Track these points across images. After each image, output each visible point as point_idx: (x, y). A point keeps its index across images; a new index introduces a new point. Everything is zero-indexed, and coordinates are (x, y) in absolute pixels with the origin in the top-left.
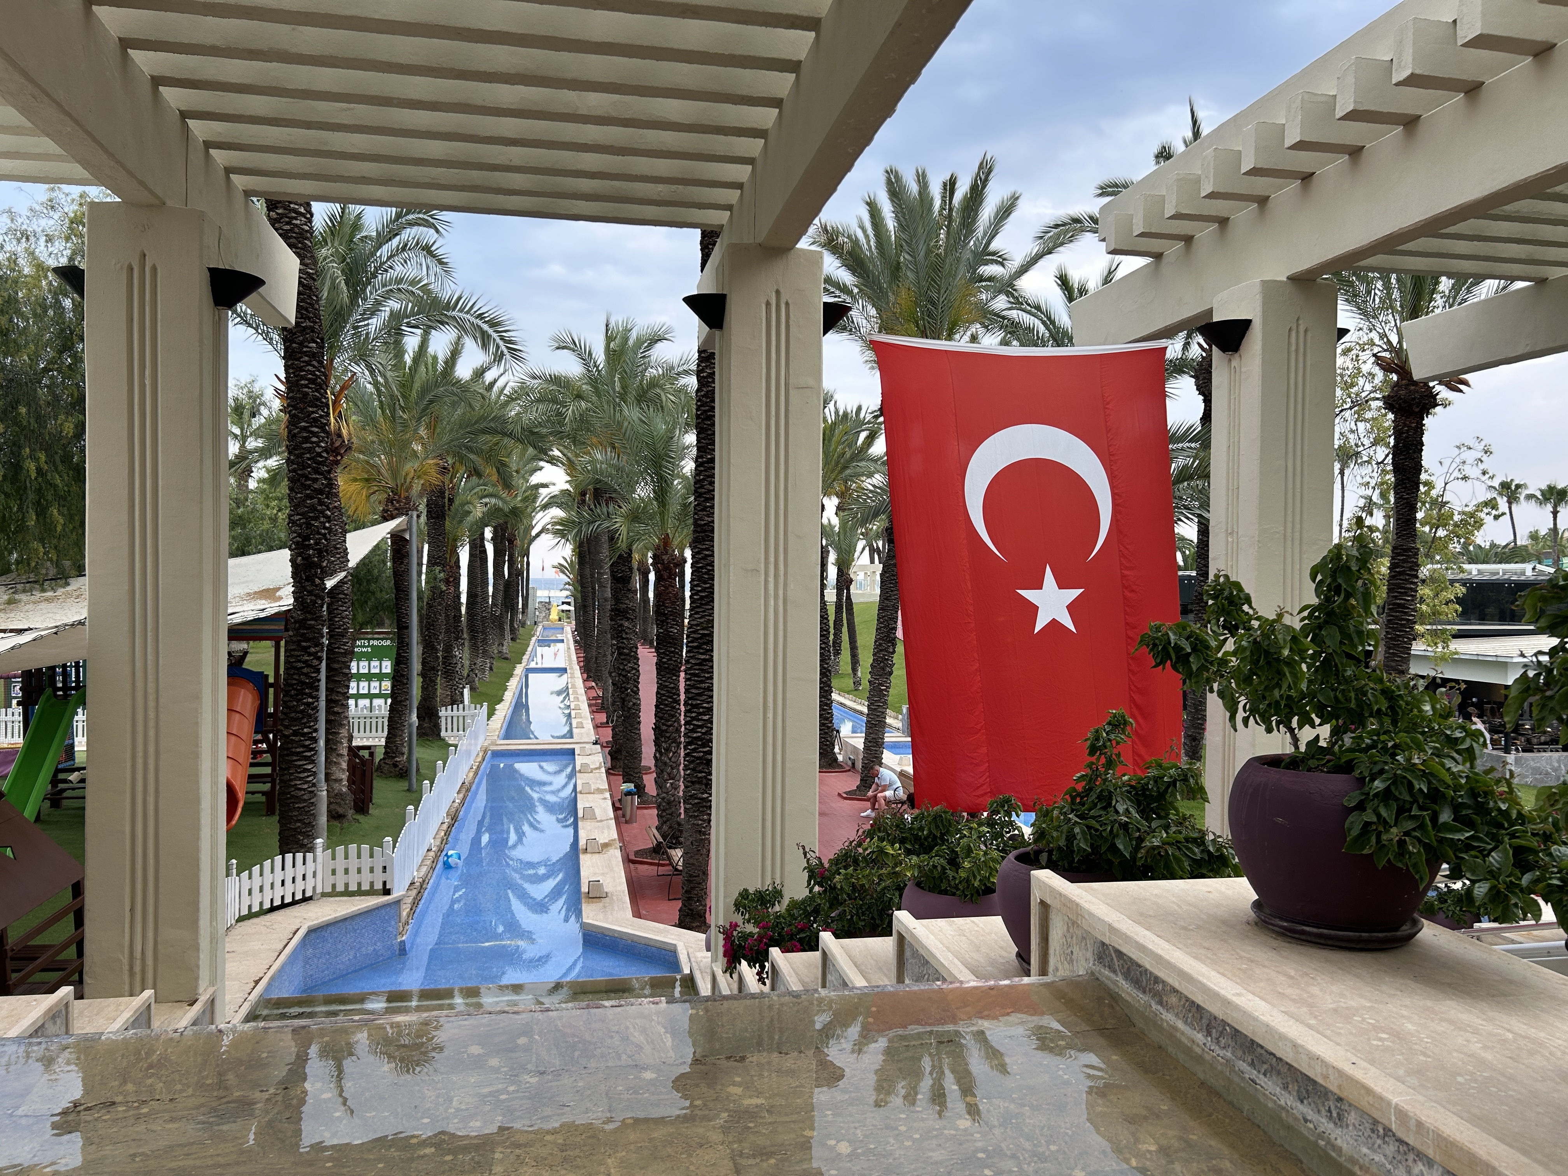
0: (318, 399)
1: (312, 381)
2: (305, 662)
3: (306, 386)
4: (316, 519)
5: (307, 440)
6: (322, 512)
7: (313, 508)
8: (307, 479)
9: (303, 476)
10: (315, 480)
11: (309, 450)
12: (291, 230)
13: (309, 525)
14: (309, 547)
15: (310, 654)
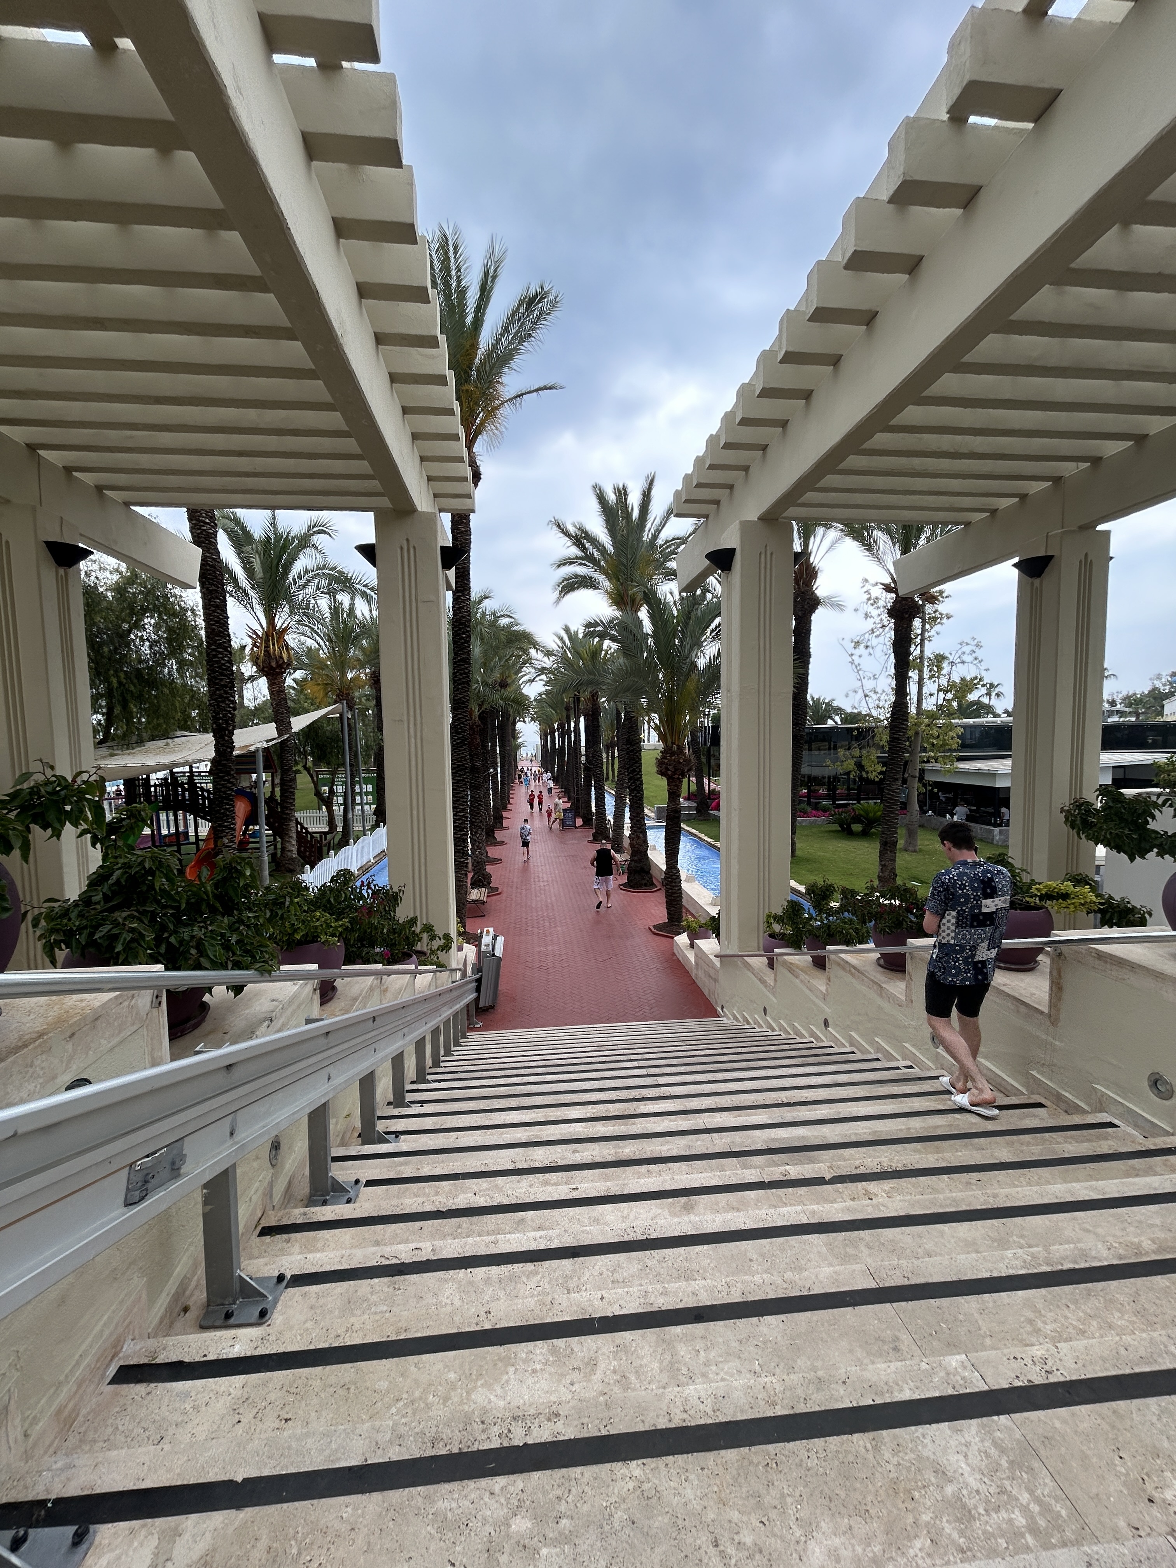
0: (221, 632)
1: (217, 622)
2: (222, 785)
3: (213, 625)
4: (223, 702)
5: (215, 656)
6: (227, 698)
7: (221, 696)
8: (217, 679)
9: (214, 677)
10: (222, 680)
11: (217, 662)
12: (201, 533)
13: (219, 706)
14: (220, 719)
15: (225, 780)
